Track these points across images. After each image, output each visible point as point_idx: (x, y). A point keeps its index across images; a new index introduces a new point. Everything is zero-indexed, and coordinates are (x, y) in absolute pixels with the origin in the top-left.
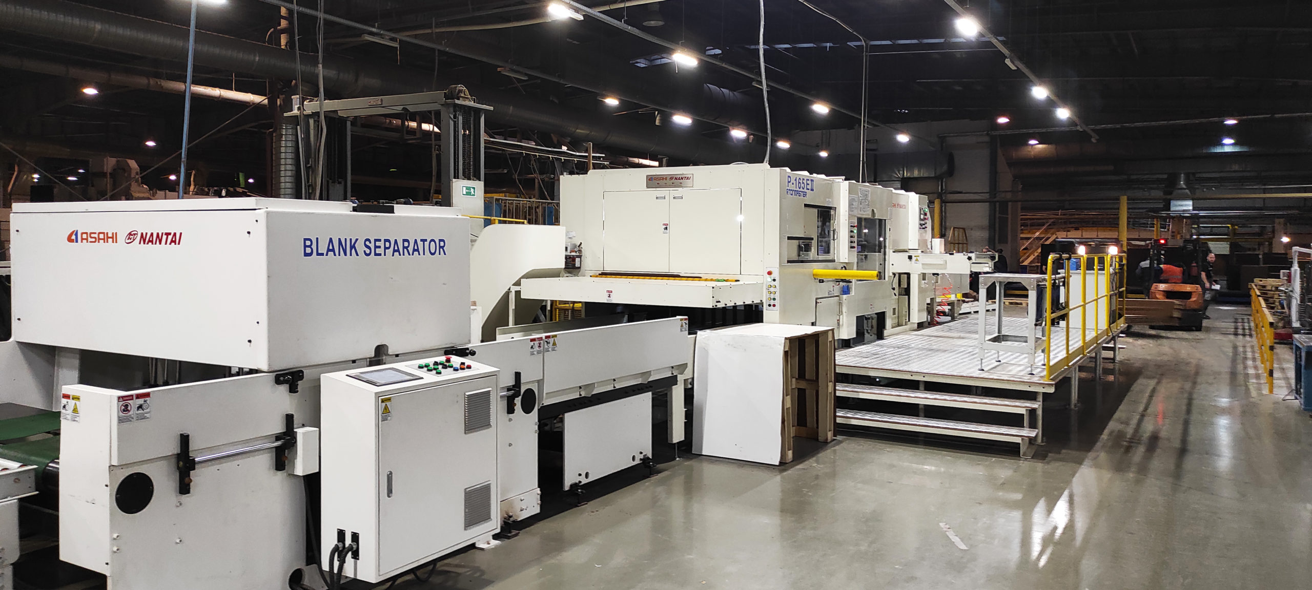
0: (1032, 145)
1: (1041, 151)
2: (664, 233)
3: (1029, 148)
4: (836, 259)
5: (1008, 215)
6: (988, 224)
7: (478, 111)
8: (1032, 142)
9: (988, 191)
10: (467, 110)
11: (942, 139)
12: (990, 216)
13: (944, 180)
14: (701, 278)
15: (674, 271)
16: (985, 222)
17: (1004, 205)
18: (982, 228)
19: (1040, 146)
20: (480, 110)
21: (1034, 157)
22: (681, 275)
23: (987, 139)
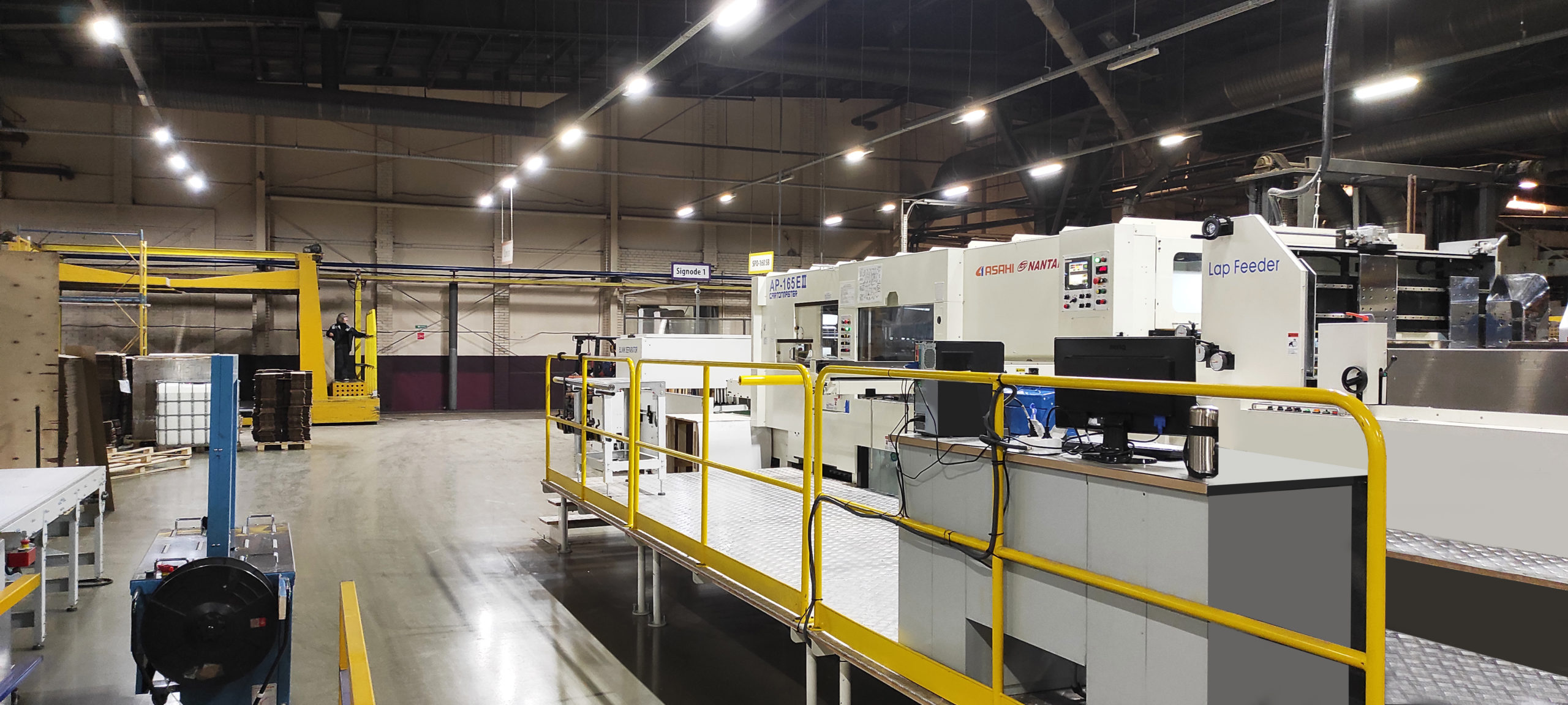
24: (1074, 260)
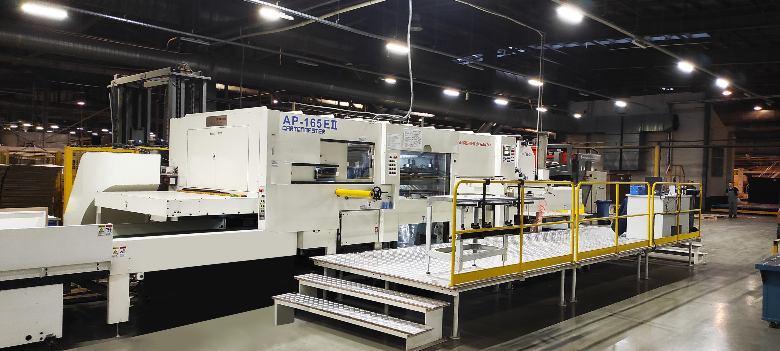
0: (757, 111)
1: (764, 115)
2: (214, 160)
3: (755, 113)
4: (374, 182)
5: (723, 157)
6: (702, 163)
7: (201, 81)
8: (757, 108)
9: (702, 139)
10: (190, 82)
11: (671, 105)
12: (704, 157)
13: (671, 133)
14: (229, 193)
15: (218, 188)
16: (700, 161)
17: (718, 151)
18: (698, 166)
19: (763, 111)
20: (202, 80)
21: (759, 118)
22: (221, 191)
23: (703, 105)
24: (507, 147)
